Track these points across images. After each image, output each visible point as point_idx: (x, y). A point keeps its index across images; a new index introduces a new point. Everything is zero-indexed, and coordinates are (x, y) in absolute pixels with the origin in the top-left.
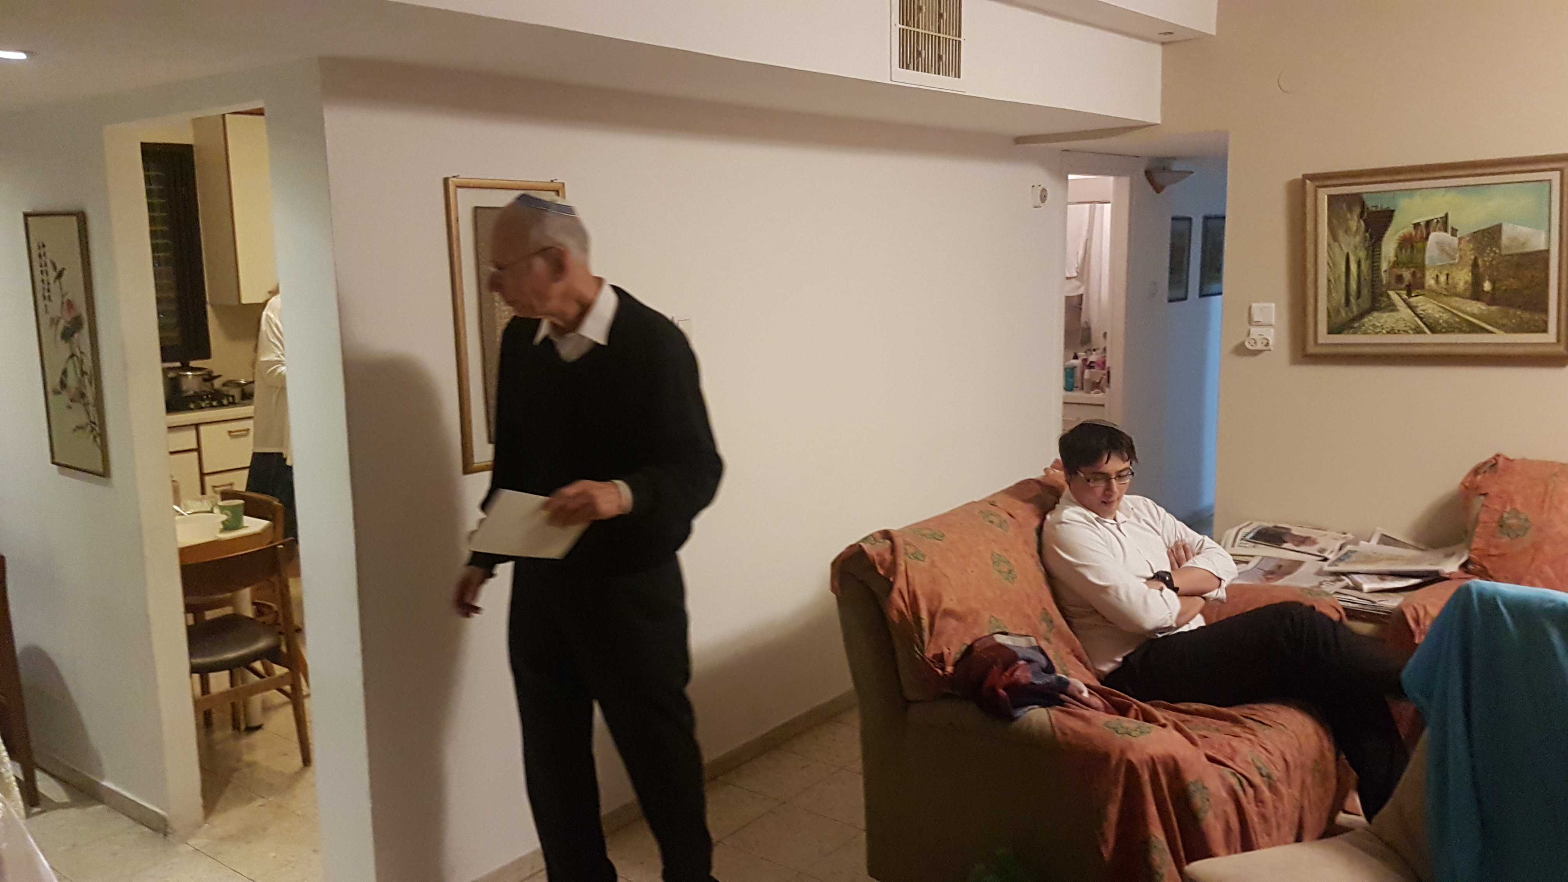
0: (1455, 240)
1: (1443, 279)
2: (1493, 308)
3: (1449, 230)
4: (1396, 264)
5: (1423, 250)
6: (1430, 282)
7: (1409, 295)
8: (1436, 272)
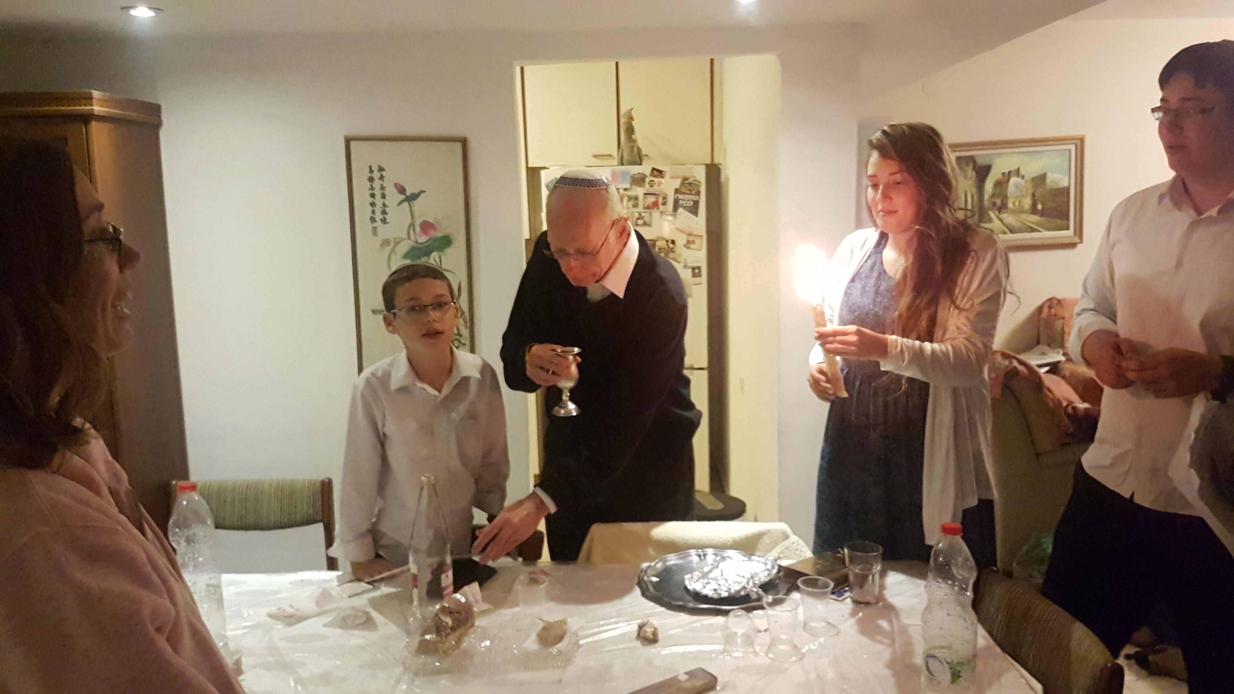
0: (1023, 182)
1: (1017, 203)
2: (1043, 219)
3: (1020, 176)
4: (993, 196)
5: (1007, 188)
6: (1010, 205)
7: (1000, 213)
8: (1013, 201)
